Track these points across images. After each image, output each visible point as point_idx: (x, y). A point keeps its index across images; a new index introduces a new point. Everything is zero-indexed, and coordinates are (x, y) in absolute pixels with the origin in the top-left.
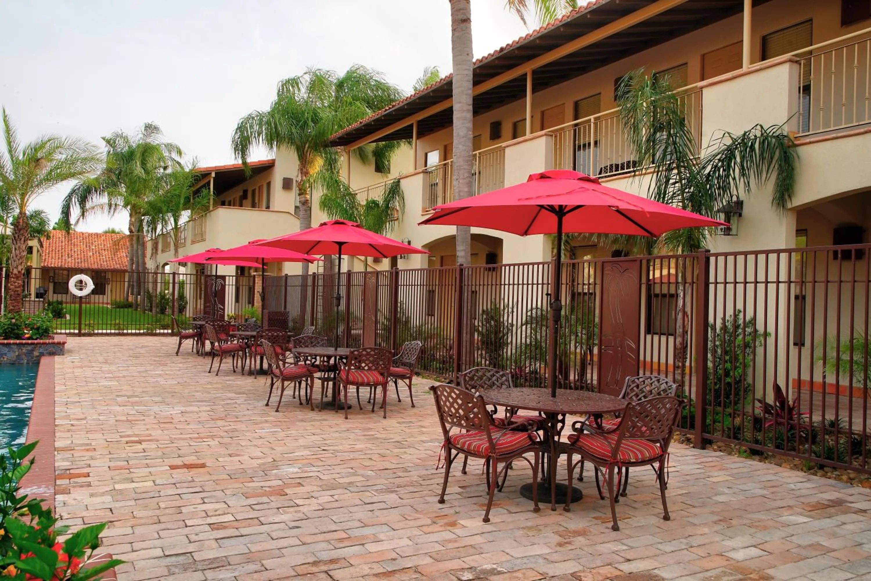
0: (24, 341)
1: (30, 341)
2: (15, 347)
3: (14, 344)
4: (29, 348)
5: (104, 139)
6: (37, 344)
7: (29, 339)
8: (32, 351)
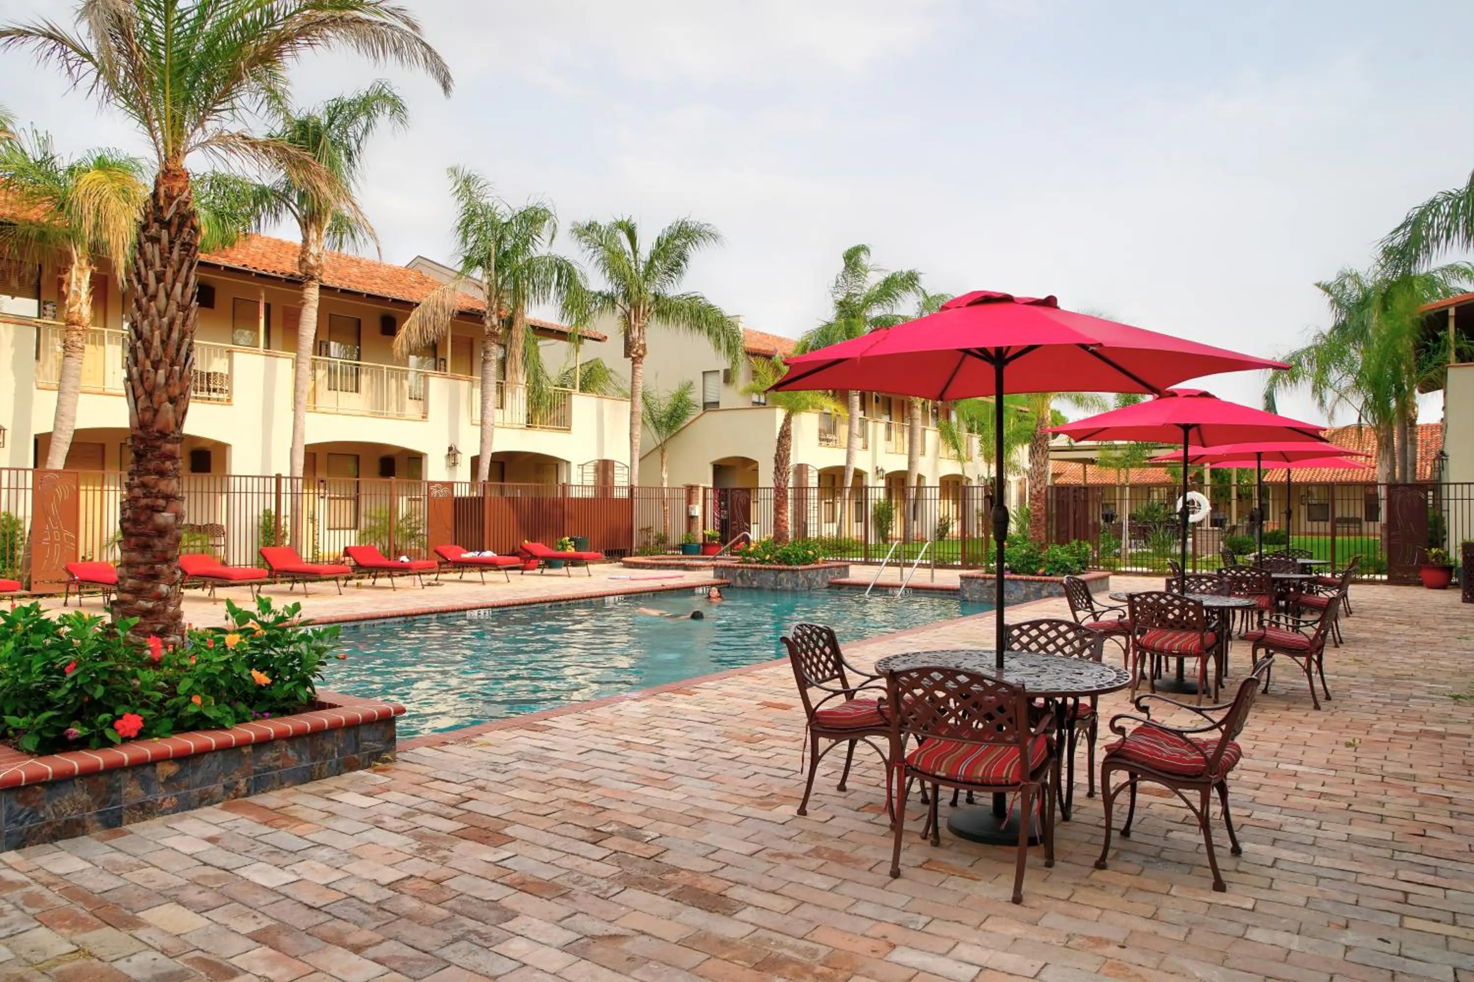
0: (1037, 578)
1: (1043, 578)
2: (1022, 583)
3: (1021, 580)
4: (1037, 586)
5: (1318, 285)
6: (1046, 581)
7: (1044, 574)
8: (1040, 589)
